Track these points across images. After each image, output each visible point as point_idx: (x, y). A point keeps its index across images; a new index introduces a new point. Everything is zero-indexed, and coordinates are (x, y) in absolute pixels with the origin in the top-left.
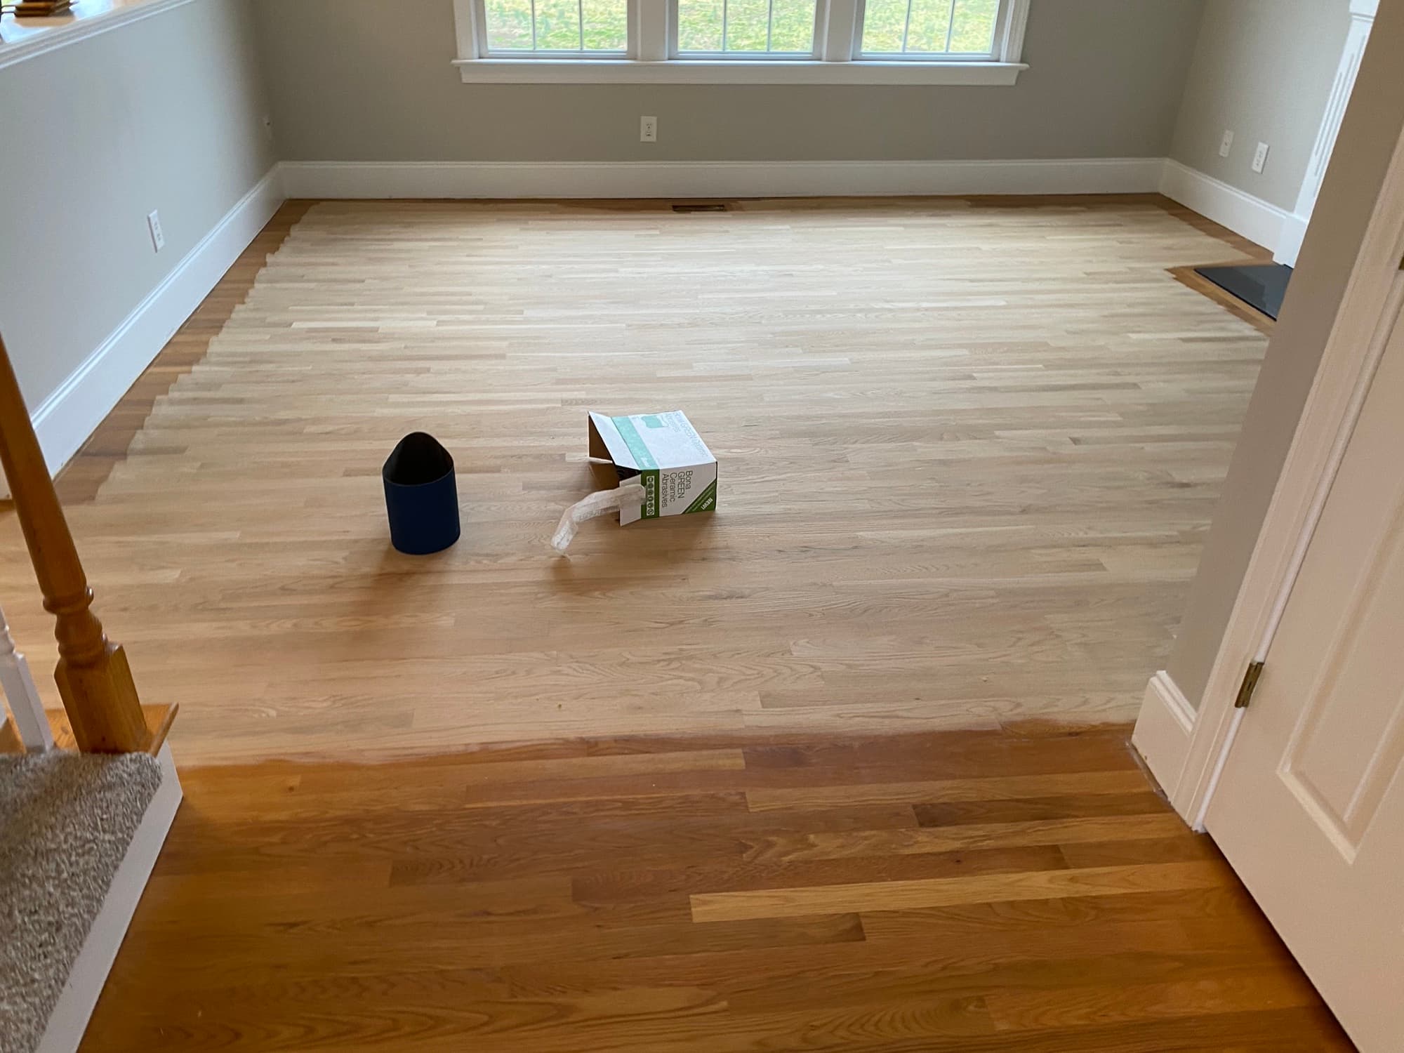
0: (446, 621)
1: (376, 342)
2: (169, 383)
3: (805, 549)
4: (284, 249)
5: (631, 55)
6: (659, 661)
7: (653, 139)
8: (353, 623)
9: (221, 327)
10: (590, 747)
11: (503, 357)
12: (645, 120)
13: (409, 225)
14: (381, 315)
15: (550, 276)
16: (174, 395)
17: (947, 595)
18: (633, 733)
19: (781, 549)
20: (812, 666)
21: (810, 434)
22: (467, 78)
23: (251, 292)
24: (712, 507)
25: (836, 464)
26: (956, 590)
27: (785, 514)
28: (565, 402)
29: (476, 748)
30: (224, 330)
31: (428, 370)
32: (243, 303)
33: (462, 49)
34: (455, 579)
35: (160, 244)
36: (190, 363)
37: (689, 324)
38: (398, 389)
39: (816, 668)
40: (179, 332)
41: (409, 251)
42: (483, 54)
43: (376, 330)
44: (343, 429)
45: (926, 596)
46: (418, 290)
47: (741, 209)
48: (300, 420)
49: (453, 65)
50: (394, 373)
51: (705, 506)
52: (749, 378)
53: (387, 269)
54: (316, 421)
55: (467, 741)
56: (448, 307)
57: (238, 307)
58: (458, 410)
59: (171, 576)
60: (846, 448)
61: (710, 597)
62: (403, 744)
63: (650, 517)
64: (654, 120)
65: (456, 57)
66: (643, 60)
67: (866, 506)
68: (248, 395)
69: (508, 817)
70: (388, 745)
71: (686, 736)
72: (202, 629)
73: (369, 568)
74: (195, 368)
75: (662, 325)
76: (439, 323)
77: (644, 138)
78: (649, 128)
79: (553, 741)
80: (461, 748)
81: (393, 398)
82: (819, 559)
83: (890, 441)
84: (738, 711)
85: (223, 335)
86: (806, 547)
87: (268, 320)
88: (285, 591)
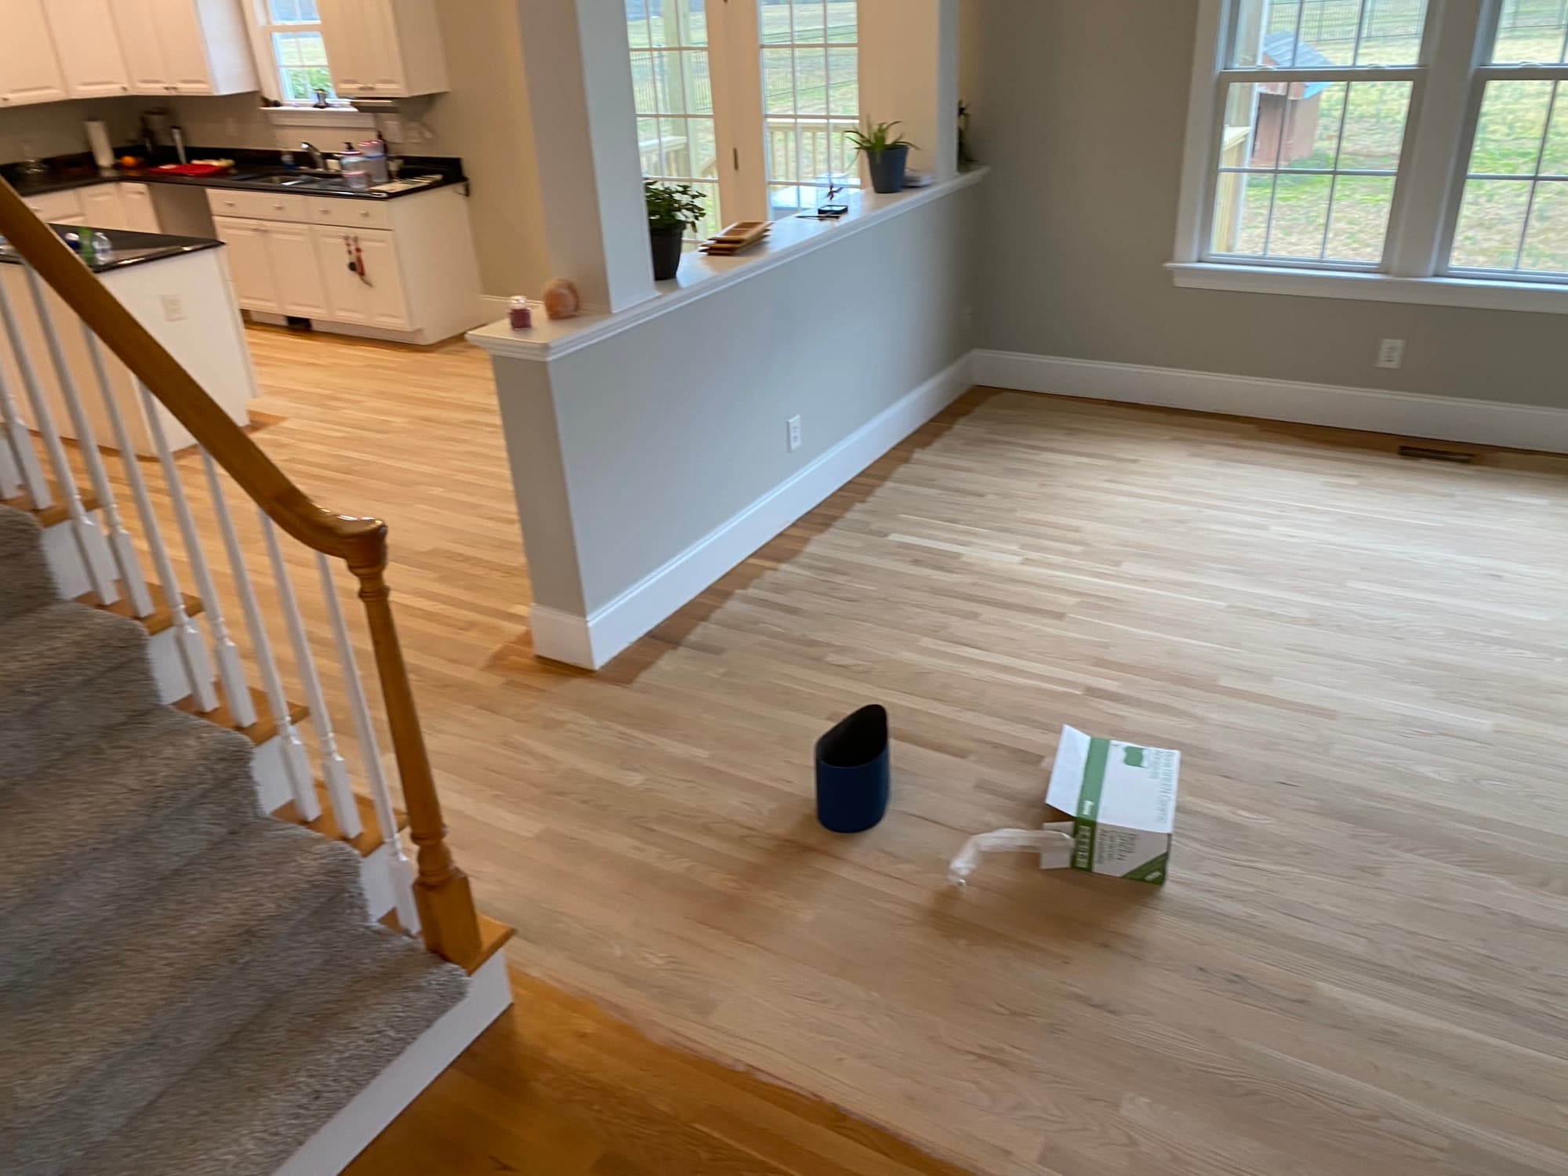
0: (807, 915)
1: (948, 571)
2: (751, 578)
3: (1237, 979)
4: (937, 444)
5: (1381, 269)
6: (970, 1053)
7: (1393, 365)
8: (734, 885)
9: (828, 525)
10: (837, 1118)
11: (1060, 616)
12: (1387, 343)
13: (1071, 432)
14: (976, 540)
15: (1181, 522)
16: (751, 592)
17: (1374, 1118)
18: (887, 1125)
19: (1203, 967)
20: (1130, 1137)
21: (1353, 818)
22: (1179, 282)
23: (879, 492)
24: (1160, 881)
25: (1362, 873)
26: (1394, 1117)
27: (1245, 921)
28: (1091, 691)
29: (741, 1068)
30: (831, 530)
31: (974, 616)
32: (862, 501)
33: (1179, 250)
34: (845, 872)
35: (795, 445)
36: (780, 560)
37: (1308, 620)
38: (934, 632)
39: (1133, 1142)
40: (794, 525)
41: (1048, 465)
42: (1204, 257)
43: (956, 556)
44: (859, 665)
45: (1344, 1108)
46: (1032, 516)
47: (1495, 464)
48: (829, 645)
49: (1166, 268)
50: (943, 612)
51: (1150, 877)
52: (1331, 715)
53: (1018, 485)
54: (842, 650)
55: (737, 1055)
56: (1046, 543)
57: (858, 506)
58: (974, 672)
59: (635, 779)
60: (1390, 855)
61: (1078, 998)
62: (689, 1033)
63: (1080, 869)
64: (1399, 343)
65: (1170, 258)
66: (1398, 275)
67: (1357, 947)
68: (804, 606)
69: (720, 1156)
70: (679, 1029)
71: (934, 1155)
72: (622, 844)
73: (782, 829)
74: (784, 567)
75: (1272, 614)
76: (1027, 561)
77: (1382, 364)
78: (1391, 352)
79: (808, 1095)
80: (728, 1061)
81: (926, 642)
82: (1245, 999)
83: (1462, 864)
84: (1007, 1153)
85: (827, 536)
86: (1237, 976)
87: (873, 527)
88: (707, 829)
